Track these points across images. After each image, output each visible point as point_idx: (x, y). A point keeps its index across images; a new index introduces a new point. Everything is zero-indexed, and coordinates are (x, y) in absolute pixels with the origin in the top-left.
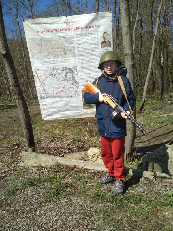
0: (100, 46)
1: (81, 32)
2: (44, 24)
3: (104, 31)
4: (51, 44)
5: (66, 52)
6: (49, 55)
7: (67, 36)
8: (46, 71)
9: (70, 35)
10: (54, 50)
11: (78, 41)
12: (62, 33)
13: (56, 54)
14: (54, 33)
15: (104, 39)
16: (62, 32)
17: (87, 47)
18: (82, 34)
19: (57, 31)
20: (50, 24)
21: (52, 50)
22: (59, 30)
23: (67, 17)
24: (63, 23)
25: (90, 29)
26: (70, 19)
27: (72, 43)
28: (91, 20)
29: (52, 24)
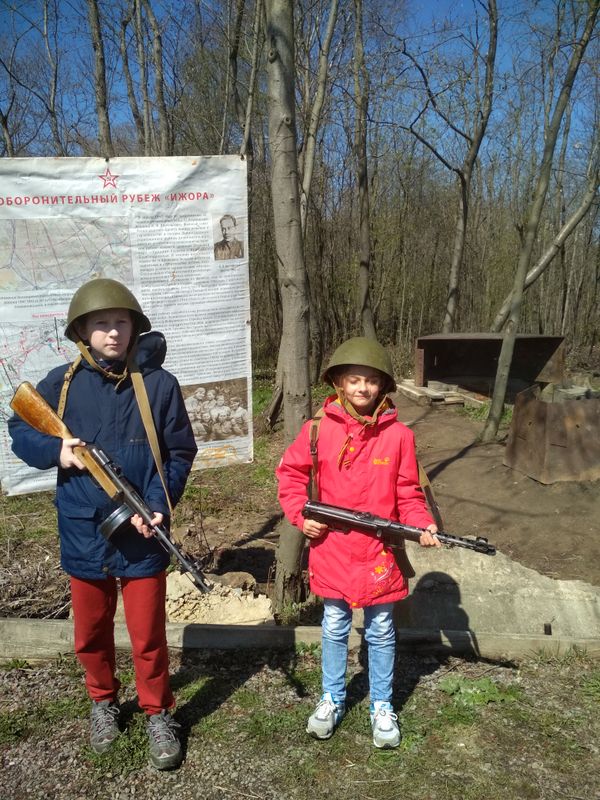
0: (212, 255)
1: (154, 210)
2: (27, 178)
3: (224, 212)
4: (50, 240)
5: (102, 269)
6: (40, 277)
7: (107, 220)
8: (26, 328)
9: (117, 218)
10: (61, 260)
11: (143, 238)
12: (88, 208)
13: (68, 275)
14: (61, 206)
15: (225, 236)
16: (90, 204)
17: (170, 257)
18: (157, 216)
19: (74, 200)
20: (50, 177)
21: (53, 262)
22: (79, 200)
23: (107, 160)
24: (94, 177)
25: (183, 204)
26: (118, 167)
27: (121, 242)
28: (185, 176)
29: (56, 178)
